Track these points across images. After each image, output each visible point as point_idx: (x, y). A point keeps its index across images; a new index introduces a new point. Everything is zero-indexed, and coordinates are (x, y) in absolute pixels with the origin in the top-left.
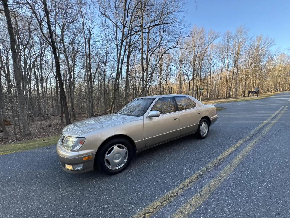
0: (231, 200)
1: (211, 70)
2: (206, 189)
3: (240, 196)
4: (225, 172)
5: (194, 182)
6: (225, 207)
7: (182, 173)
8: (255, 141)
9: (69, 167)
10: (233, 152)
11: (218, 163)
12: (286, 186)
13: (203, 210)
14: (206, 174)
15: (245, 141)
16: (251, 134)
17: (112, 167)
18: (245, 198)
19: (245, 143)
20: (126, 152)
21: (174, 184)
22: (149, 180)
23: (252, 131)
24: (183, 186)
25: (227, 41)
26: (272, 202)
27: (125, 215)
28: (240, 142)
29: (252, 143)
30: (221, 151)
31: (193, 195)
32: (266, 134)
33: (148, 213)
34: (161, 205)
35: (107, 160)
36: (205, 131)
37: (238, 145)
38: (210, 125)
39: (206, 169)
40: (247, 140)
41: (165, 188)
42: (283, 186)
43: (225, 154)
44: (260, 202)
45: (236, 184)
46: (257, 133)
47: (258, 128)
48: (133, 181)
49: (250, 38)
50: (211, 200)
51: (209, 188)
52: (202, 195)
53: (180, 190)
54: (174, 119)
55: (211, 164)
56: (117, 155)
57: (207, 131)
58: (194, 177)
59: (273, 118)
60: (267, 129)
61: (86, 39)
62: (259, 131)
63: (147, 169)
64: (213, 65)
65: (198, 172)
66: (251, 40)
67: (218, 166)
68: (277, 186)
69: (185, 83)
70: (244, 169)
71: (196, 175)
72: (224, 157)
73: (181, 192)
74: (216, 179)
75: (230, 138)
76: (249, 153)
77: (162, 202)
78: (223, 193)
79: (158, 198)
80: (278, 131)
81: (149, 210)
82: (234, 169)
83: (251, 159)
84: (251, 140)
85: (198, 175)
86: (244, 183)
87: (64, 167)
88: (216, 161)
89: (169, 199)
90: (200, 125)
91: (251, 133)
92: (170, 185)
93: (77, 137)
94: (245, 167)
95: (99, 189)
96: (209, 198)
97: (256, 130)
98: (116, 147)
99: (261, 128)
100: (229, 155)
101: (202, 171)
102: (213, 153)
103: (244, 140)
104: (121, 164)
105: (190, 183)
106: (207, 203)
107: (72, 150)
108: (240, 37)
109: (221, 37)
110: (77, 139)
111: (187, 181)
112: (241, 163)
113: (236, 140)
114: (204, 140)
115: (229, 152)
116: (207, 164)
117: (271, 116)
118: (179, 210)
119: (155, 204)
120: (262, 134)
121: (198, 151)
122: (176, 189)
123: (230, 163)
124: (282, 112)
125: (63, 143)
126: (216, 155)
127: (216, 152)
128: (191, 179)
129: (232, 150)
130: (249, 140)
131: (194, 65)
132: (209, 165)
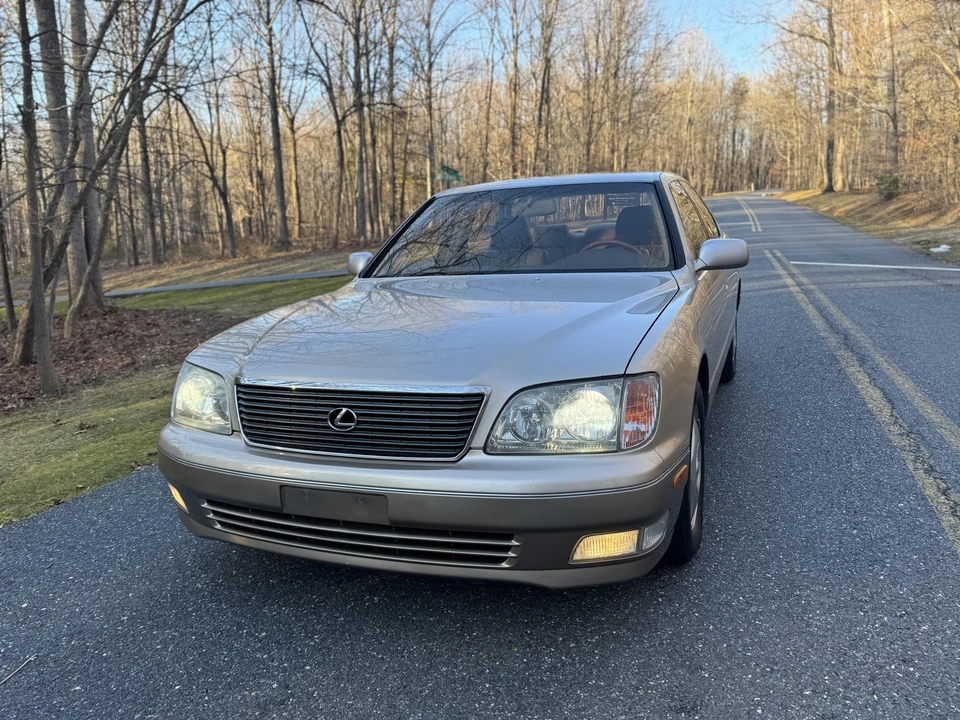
1: (431, 65)
8: (882, 360)
11: (910, 433)
15: (862, 365)
21: (916, 509)
23: (824, 335)
29: (887, 367)
40: (859, 360)
41: (917, 526)
55: (899, 440)
58: (927, 480)
65: (911, 467)
67: (924, 440)
69: (292, 129)
71: (920, 474)
72: (894, 416)
76: (925, 393)
84: (869, 360)
85: (926, 473)
88: (893, 429)
92: (912, 516)
93: (625, 376)
99: (828, 324)
100: (892, 407)
103: (854, 362)
107: (619, 449)
110: (629, 382)
113: (833, 367)
115: (878, 399)
123: (929, 424)
124: (795, 271)
125: (479, 440)
126: (865, 415)
127: (847, 408)
128: (930, 487)
129: (877, 394)
130: (862, 360)
131: (358, 20)
132: (896, 441)
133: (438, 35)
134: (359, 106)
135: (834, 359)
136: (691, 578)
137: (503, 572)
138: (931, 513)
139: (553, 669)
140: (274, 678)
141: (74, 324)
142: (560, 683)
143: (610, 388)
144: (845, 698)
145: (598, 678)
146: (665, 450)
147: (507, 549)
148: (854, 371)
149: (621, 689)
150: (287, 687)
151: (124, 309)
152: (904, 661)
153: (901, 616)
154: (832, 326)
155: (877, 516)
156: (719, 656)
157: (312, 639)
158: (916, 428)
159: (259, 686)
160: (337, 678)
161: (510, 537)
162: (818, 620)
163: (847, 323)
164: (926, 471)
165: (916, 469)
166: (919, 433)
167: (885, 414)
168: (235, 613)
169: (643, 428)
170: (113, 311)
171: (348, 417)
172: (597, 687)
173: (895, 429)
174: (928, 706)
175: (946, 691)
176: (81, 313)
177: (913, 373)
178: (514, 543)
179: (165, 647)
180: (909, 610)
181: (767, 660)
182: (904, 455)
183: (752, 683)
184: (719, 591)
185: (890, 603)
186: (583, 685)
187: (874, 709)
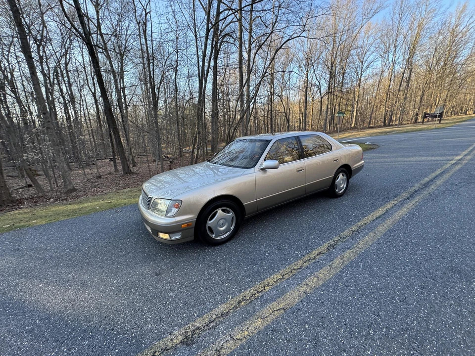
0: (367, 273)
1: (361, 75)
2: (338, 262)
3: (380, 269)
4: (365, 242)
5: (323, 253)
6: (360, 280)
7: (308, 243)
8: (416, 200)
9: (165, 236)
10: (379, 217)
11: (357, 231)
12: (443, 258)
13: (333, 284)
14: (339, 245)
15: (401, 201)
16: (411, 190)
17: (216, 236)
18: (387, 271)
19: (399, 204)
20: (233, 218)
21: (298, 255)
22: (265, 252)
23: (416, 185)
24: (309, 258)
25: (397, 16)
26: (418, 276)
27: (241, 287)
28: (392, 202)
29: (411, 204)
30: (363, 215)
31: (322, 268)
32: (437, 189)
33: (268, 285)
34: (283, 278)
35: (209, 227)
36: (342, 186)
37: (389, 206)
38: (350, 178)
39: (339, 238)
40: (405, 199)
41: (286, 260)
42: (438, 258)
43: (368, 219)
44: (404, 276)
45: (377, 256)
46: (422, 189)
47: (426, 179)
48: (244, 253)
49: (443, 9)
50: (344, 273)
51: (342, 261)
52: (333, 268)
53: (305, 262)
54: (298, 171)
55: (346, 232)
56: (221, 221)
57: (345, 187)
58: (324, 248)
59: (456, 163)
60: (439, 182)
61: (140, 22)
62: (426, 185)
63: (261, 238)
64: (366, 65)
65: (329, 242)
66: (444, 13)
67: (355, 235)
68: (431, 259)
69: (313, 101)
70: (392, 239)
71: (325, 246)
72: (366, 224)
73: (306, 264)
74: (352, 251)
75: (379, 195)
76: (403, 218)
77: (284, 275)
78: (360, 266)
79: (278, 271)
80: (456, 185)
81: (269, 283)
82: (378, 239)
83: (404, 226)
84: (411, 199)
85: (329, 246)
86: (388, 255)
87: (157, 235)
88: (354, 228)
89: (291, 272)
90: (336, 177)
91: (414, 188)
92: (292, 257)
93: (171, 200)
94: (393, 236)
95: (204, 261)
96: (341, 272)
97: (421, 184)
98: (220, 212)
99: (430, 180)
100: (374, 220)
101: (334, 241)
102: (351, 218)
103: (399, 200)
104: (227, 232)
105: (317, 255)
106: (339, 277)
107: (166, 216)
108: (424, 7)
110: (172, 201)
112: (389, 231)
113: (388, 199)
114: (339, 200)
115: (375, 216)
116: (341, 232)
117: (452, 160)
118: (304, 283)
119: (275, 277)
120: (431, 189)
121: (330, 215)
122: (301, 262)
125: (150, 207)
138: (299, 258)
146: (179, 218)
161: (150, 228)
181: (186, 273)
183: (175, 276)
184: (209, 255)
186: (154, 262)
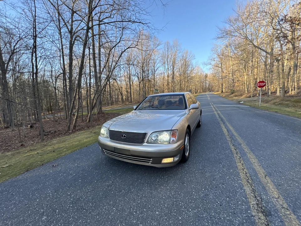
1: (155, 73)
8: (227, 123)
9: (169, 160)
10: (228, 131)
13: (260, 159)
14: (235, 144)
17: (186, 154)
19: (225, 125)
25: (167, 49)
27: (235, 175)
33: (243, 169)
34: (243, 164)
41: (229, 156)
48: (206, 160)
51: (247, 149)
52: (249, 153)
53: (237, 154)
72: (228, 134)
79: (235, 162)
89: (240, 160)
91: (219, 119)
93: (171, 130)
98: (187, 137)
101: (231, 143)
105: (236, 150)
107: (170, 143)
109: (162, 45)
111: (233, 149)
119: (239, 165)
123: (235, 136)
124: (215, 106)
125: (146, 141)
126: (223, 134)
127: (220, 132)
128: (233, 148)
129: (226, 130)
130: (224, 123)
131: (143, 67)
132: (228, 139)
133: (156, 69)
134: (143, 80)
135: (219, 123)
136: (186, 165)
137: (149, 164)
138: (232, 154)
139: (158, 182)
140: (111, 181)
141: (97, 115)
142: (159, 185)
143: (169, 132)
144: (210, 191)
145: (166, 184)
146: (179, 143)
147: (150, 160)
148: (222, 125)
149: (169, 187)
150: (113, 183)
151: (105, 113)
152: (223, 184)
153: (224, 175)
154: (220, 117)
155: (222, 154)
156: (188, 181)
157: (119, 174)
158: (232, 137)
159: (108, 182)
160: (121, 181)
161: (151, 158)
162: (208, 174)
163: (222, 116)
164: (233, 145)
165: (231, 145)
166: (232, 138)
167: (226, 134)
168: (108, 168)
169: (174, 139)
170: (103, 113)
171: (125, 136)
172: (165, 186)
173: (228, 137)
174: (226, 194)
175: (230, 191)
176: (99, 113)
177: (233, 126)
178: (151, 159)
179: (96, 174)
180: (225, 173)
181: (197, 182)
182: (229, 142)
183: (193, 187)
184: (190, 168)
185: (222, 172)
186: (163, 186)
187: (216, 194)
